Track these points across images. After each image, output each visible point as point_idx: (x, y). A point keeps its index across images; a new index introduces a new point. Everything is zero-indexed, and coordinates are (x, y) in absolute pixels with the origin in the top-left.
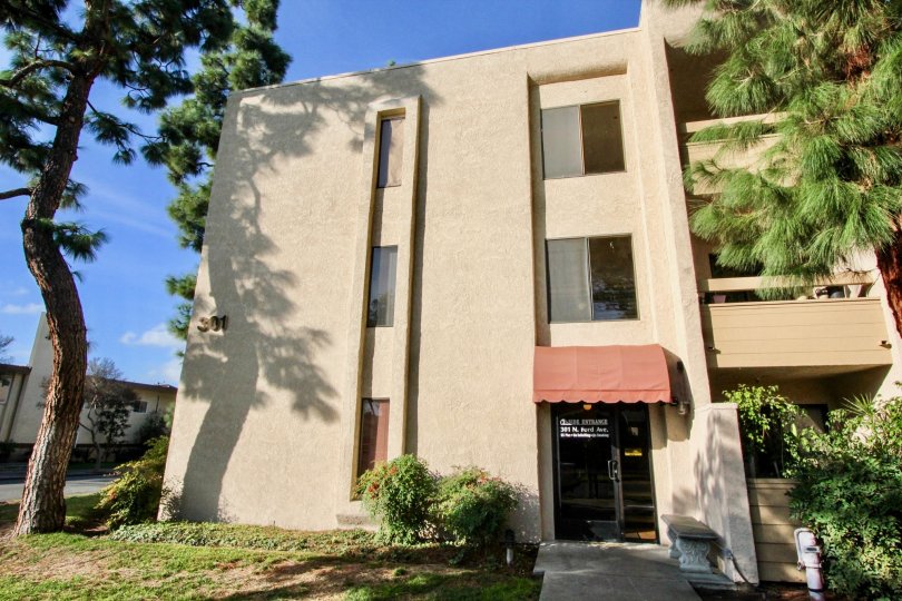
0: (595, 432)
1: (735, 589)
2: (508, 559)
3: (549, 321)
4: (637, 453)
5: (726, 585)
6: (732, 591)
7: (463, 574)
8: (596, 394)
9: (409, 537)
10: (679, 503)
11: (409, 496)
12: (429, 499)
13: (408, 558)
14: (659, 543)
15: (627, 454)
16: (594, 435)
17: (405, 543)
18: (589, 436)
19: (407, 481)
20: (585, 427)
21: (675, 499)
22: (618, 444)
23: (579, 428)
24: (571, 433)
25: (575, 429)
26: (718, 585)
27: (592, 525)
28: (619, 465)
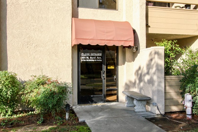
0: (96, 59)
1: (156, 116)
2: (67, 117)
3: (78, 6)
4: (112, 67)
5: (153, 116)
6: (155, 117)
7: (50, 129)
8: (104, 41)
9: (9, 113)
10: (127, 86)
11: (9, 92)
12: (20, 93)
13: (12, 124)
14: (118, 101)
15: (108, 68)
16: (96, 60)
17: (7, 116)
18: (93, 60)
19: (7, 85)
20: (92, 57)
21: (126, 84)
22: (105, 64)
23: (89, 57)
24: (86, 59)
25: (87, 58)
26: (151, 116)
27: (93, 97)
28: (105, 73)
